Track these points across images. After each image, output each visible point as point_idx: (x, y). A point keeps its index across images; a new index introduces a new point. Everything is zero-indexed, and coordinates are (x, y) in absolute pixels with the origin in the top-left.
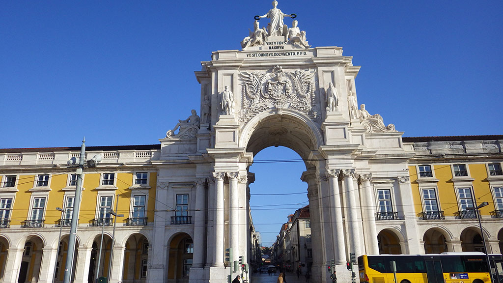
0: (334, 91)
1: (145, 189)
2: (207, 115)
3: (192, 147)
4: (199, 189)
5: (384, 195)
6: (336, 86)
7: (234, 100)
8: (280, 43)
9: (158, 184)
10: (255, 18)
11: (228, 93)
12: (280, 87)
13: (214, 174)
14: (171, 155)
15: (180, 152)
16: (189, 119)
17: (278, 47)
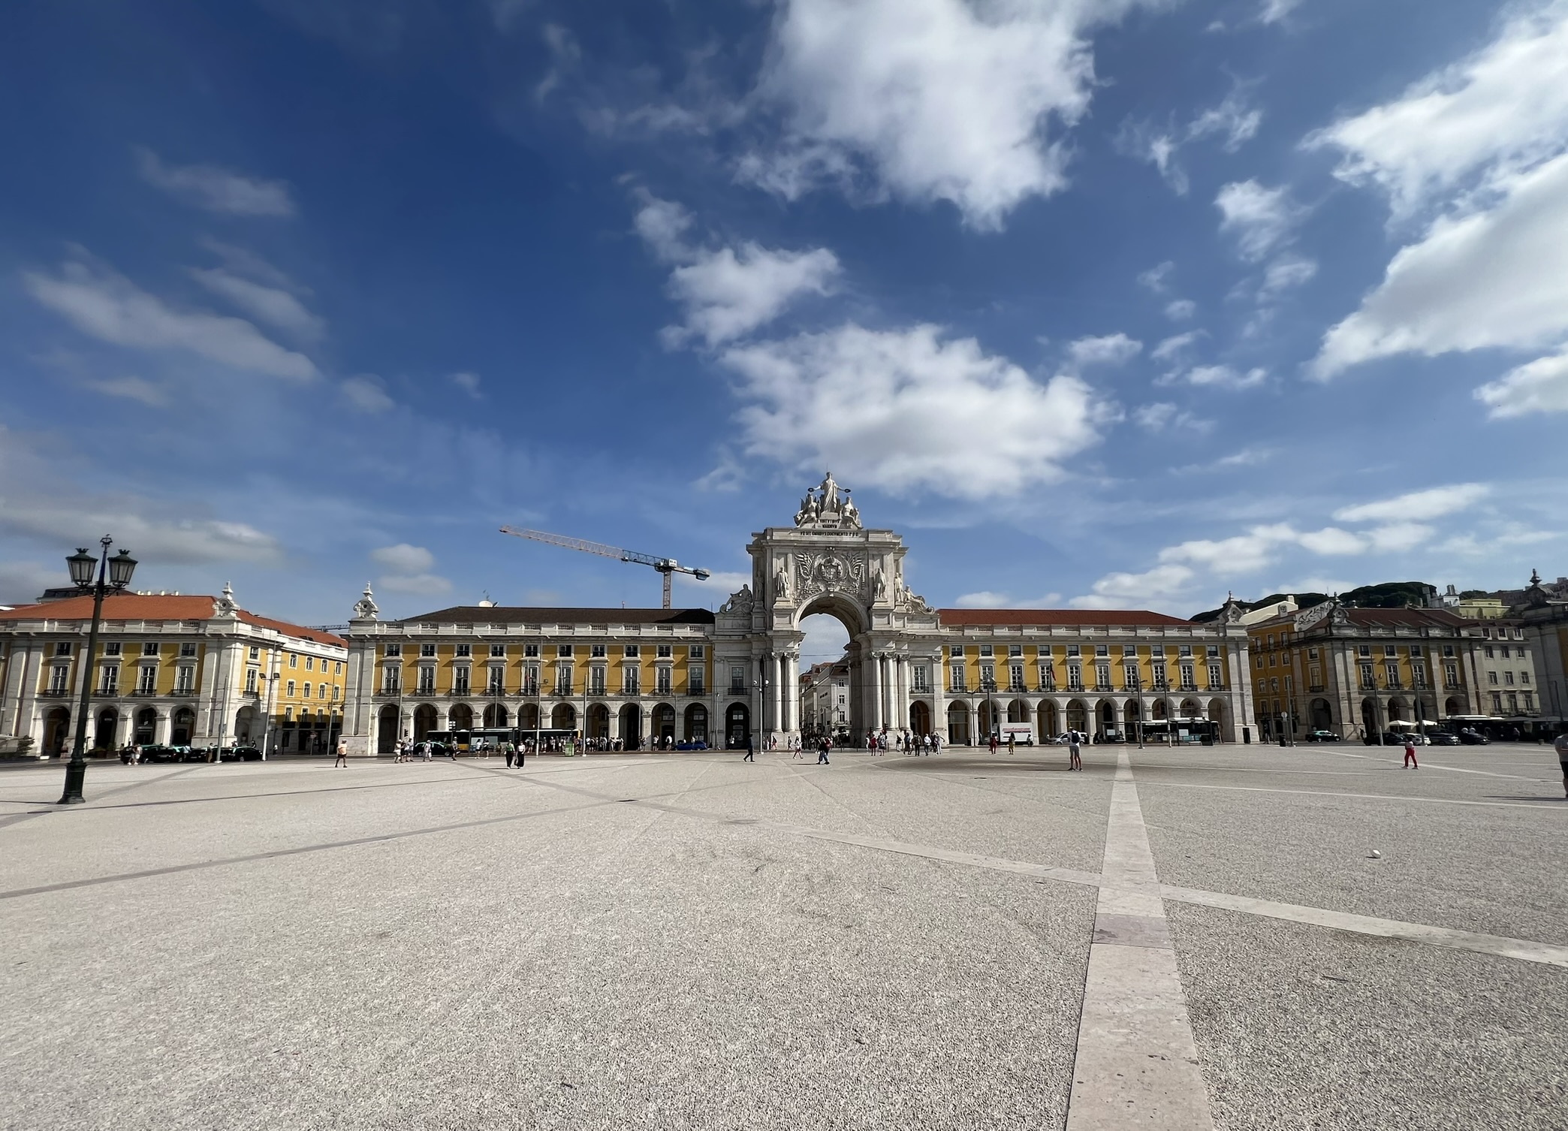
0: (883, 577)
1: (702, 662)
2: (757, 591)
3: (746, 622)
4: (756, 665)
5: (919, 671)
6: (885, 570)
7: (789, 579)
8: (833, 521)
9: (715, 658)
10: (809, 490)
11: (784, 574)
12: (833, 570)
13: (773, 654)
14: (726, 631)
15: (735, 628)
16: (740, 593)
17: (831, 526)
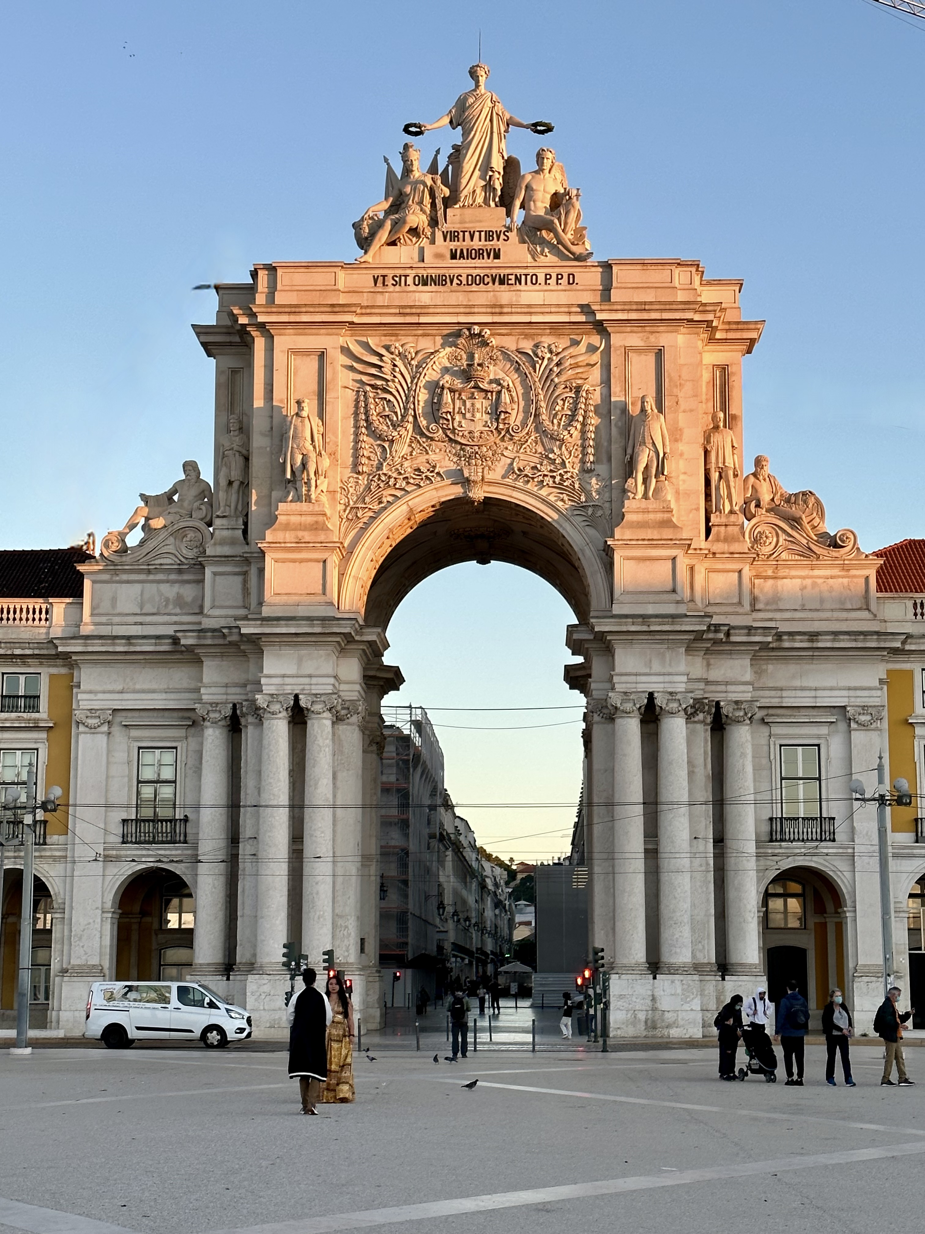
0: (657, 426)
1: (37, 728)
2: (236, 485)
4: (214, 737)
8: (489, 235)
9: (78, 715)
11: (307, 422)
13: (260, 696)
14: (116, 619)
15: (148, 608)
16: (174, 491)
17: (479, 254)
